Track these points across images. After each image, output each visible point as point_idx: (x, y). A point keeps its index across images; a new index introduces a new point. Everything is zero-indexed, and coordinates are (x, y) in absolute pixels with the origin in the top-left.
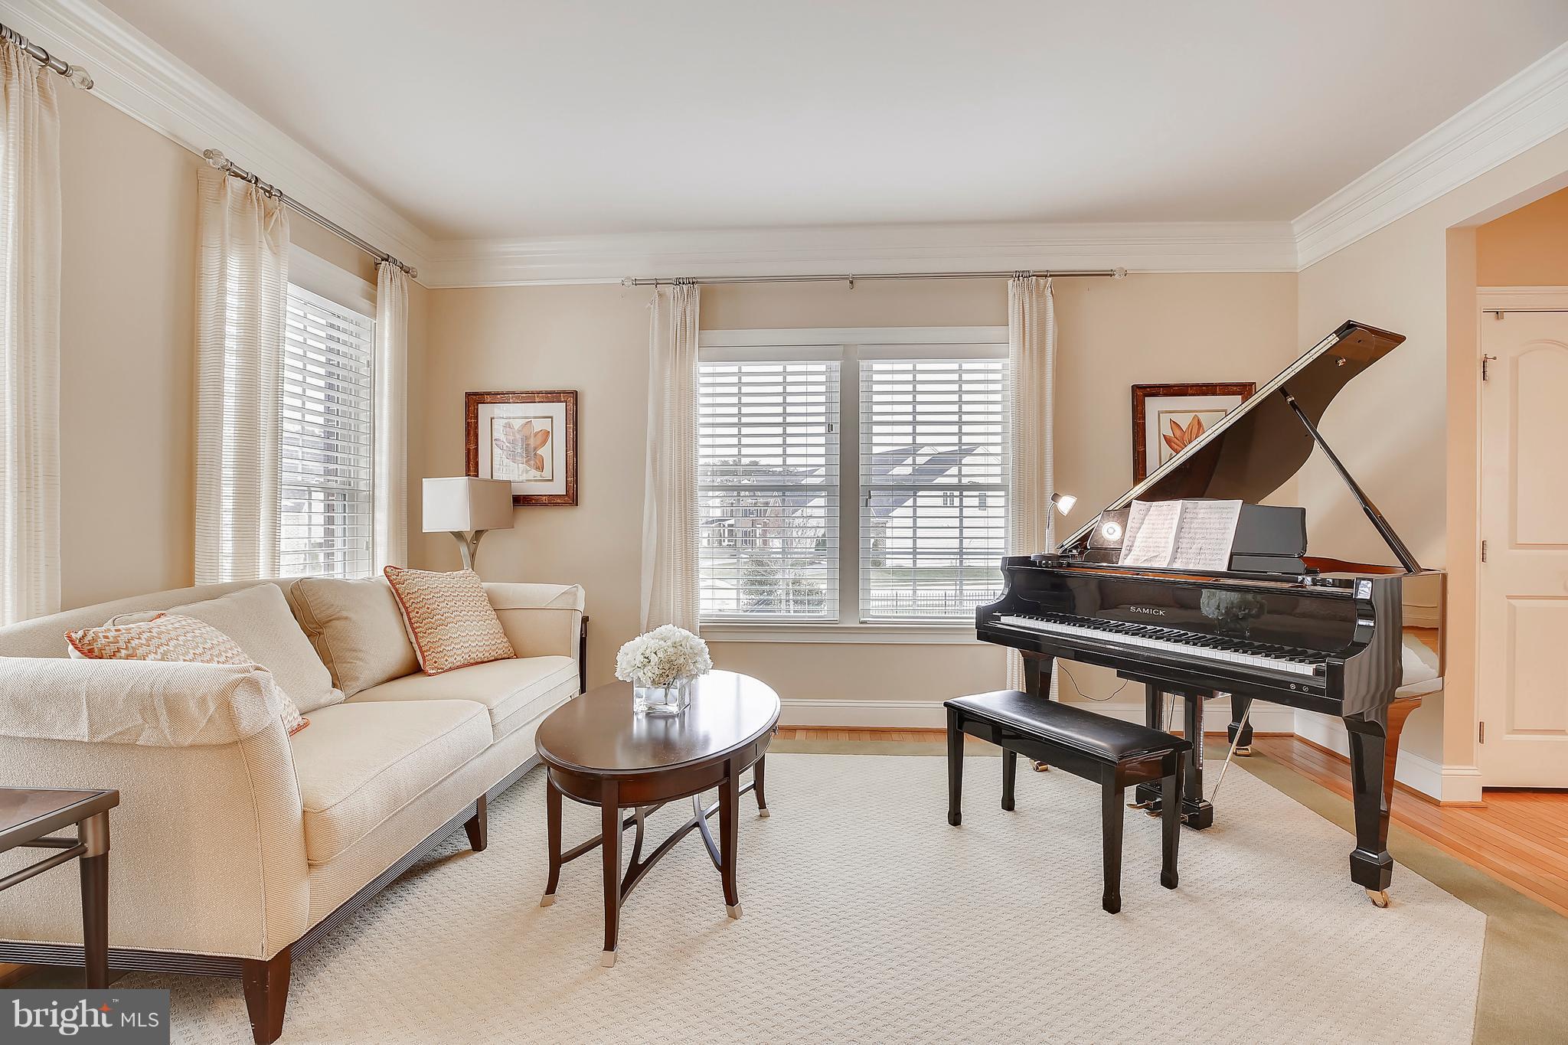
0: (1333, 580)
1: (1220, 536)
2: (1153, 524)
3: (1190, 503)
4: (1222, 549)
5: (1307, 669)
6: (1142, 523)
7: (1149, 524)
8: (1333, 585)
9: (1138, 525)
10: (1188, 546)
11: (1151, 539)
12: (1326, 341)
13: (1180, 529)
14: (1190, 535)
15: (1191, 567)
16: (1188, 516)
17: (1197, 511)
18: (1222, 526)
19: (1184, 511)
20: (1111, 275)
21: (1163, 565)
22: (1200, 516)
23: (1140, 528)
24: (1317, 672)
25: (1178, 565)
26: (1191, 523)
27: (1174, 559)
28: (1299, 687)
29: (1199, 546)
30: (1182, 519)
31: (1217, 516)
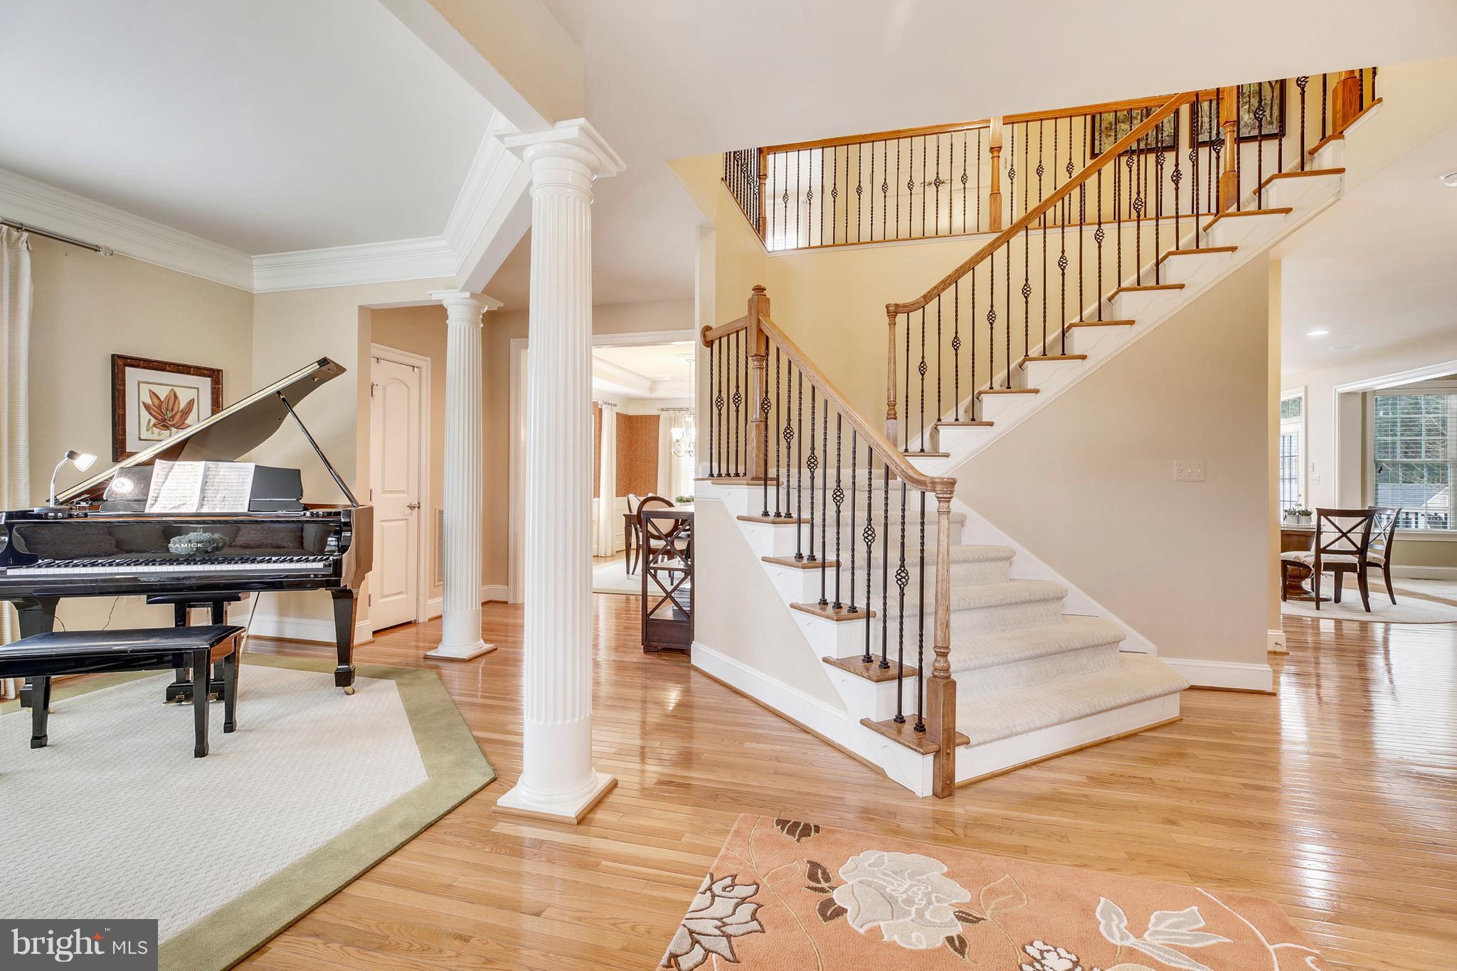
0: (323, 513)
1: (240, 488)
2: (178, 479)
3: (211, 464)
4: (241, 497)
5: (320, 565)
6: (166, 479)
7: (173, 479)
8: (323, 516)
9: (162, 480)
10: (213, 495)
11: (176, 492)
12: (311, 366)
13: (205, 483)
14: (214, 488)
15: (218, 511)
16: (211, 473)
17: (218, 470)
18: (241, 481)
19: (207, 469)
20: (96, 250)
21: (194, 510)
22: (221, 473)
23: (164, 482)
24: (325, 566)
25: (205, 510)
26: (214, 478)
27: (201, 505)
28: (316, 576)
29: (223, 495)
30: (205, 477)
31: (236, 473)
